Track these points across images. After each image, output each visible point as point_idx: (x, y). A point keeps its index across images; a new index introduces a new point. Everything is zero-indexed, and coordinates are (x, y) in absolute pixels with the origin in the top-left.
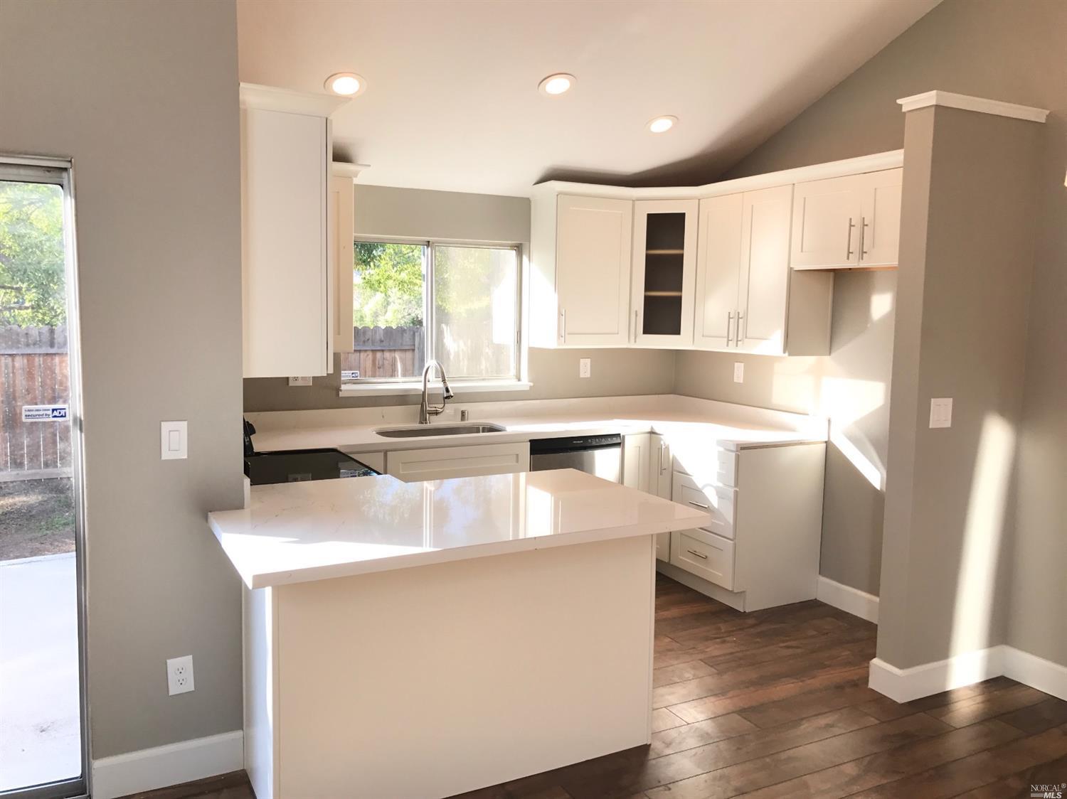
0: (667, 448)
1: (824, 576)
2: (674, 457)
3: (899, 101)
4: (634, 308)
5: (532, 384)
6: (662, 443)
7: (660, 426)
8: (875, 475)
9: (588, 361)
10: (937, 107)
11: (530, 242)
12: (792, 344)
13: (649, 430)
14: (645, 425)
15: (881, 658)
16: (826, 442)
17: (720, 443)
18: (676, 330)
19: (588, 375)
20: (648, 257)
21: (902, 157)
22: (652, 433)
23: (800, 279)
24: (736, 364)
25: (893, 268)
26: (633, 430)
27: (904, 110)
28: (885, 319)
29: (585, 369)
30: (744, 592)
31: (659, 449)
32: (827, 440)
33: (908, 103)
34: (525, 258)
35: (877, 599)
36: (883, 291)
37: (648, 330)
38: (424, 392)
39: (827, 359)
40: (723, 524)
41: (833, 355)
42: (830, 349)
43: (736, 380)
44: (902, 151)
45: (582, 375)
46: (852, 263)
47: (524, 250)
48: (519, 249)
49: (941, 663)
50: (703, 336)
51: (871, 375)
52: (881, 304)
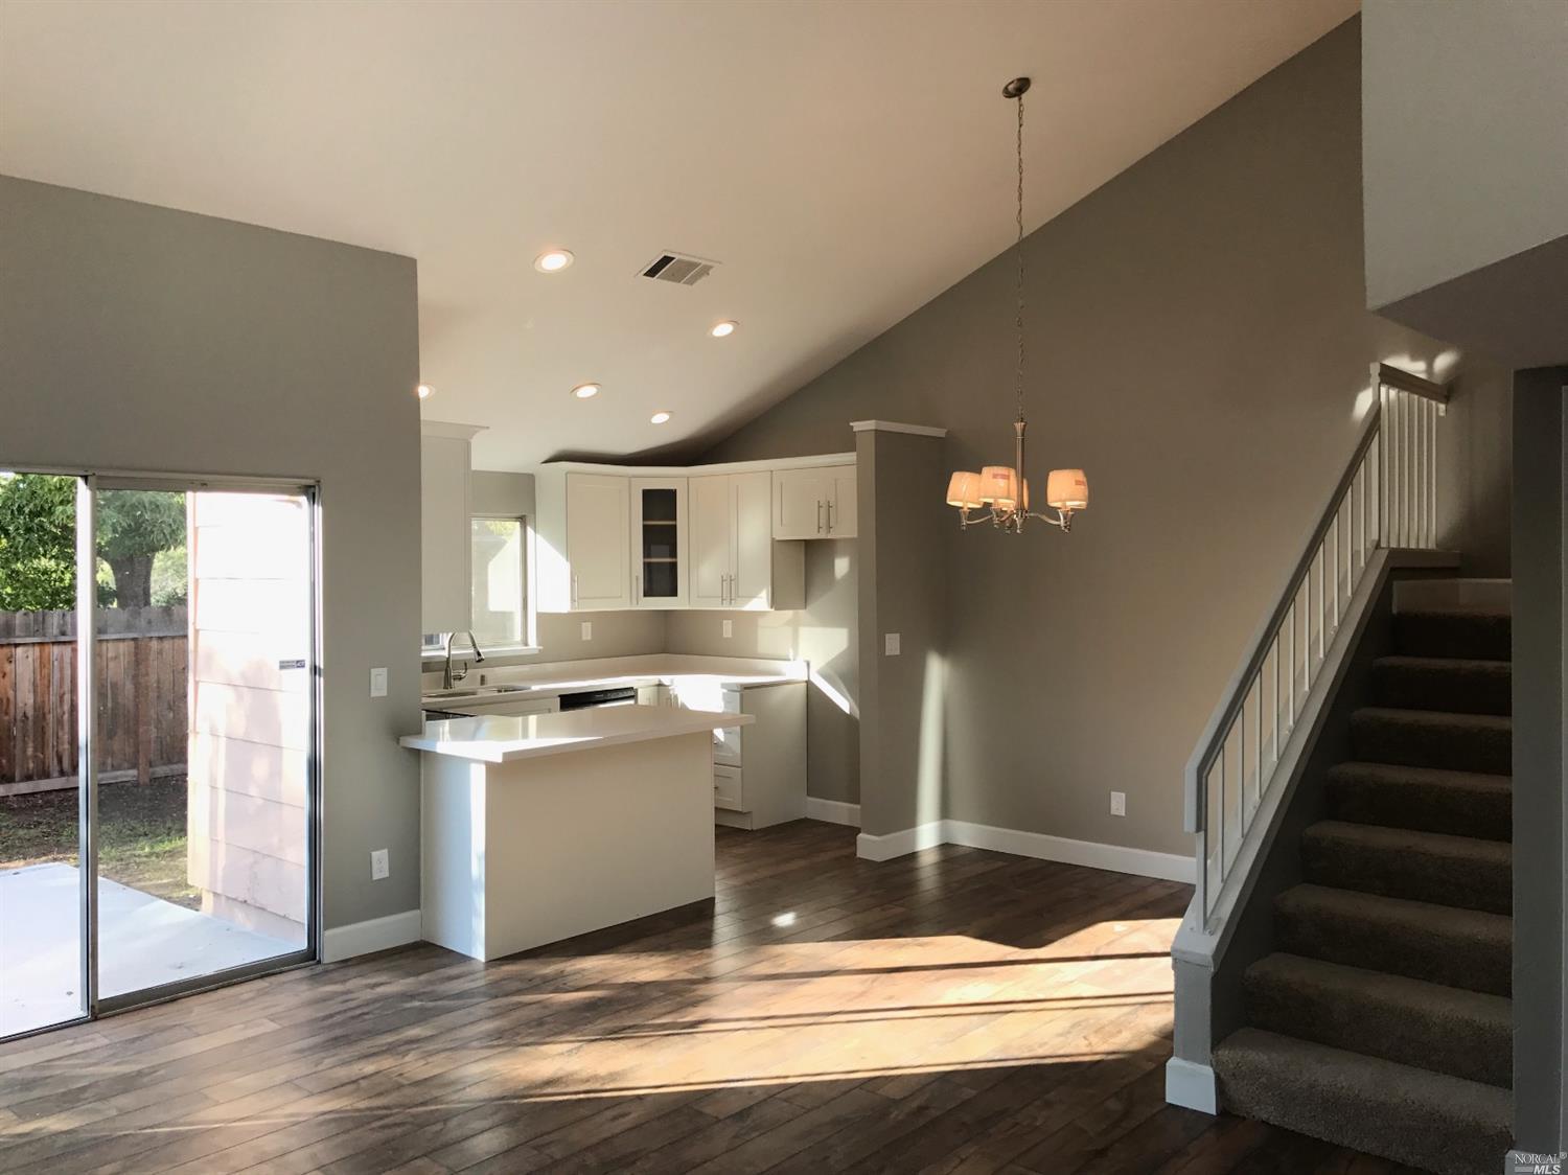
0: (676, 697)
1: (812, 796)
2: (683, 705)
3: (851, 424)
4: (634, 575)
5: (541, 648)
6: (671, 692)
7: (666, 679)
8: (844, 704)
9: (589, 624)
10: (876, 430)
11: (535, 513)
12: (776, 602)
13: (657, 683)
14: (654, 679)
15: (865, 832)
16: (806, 682)
17: (724, 686)
18: (673, 592)
19: (589, 638)
20: (644, 526)
21: (855, 457)
22: (660, 685)
23: (781, 548)
24: (725, 622)
25: (851, 540)
26: (642, 683)
27: (855, 430)
28: (845, 578)
29: (587, 632)
30: (749, 813)
31: (667, 699)
32: (806, 679)
33: (858, 426)
34: (530, 530)
35: (859, 807)
36: (843, 555)
37: (649, 592)
38: (448, 659)
39: (802, 612)
40: (730, 755)
41: (808, 608)
42: (806, 602)
43: (725, 636)
44: (854, 454)
45: (584, 638)
46: (822, 535)
47: (528, 521)
48: (522, 520)
49: (910, 830)
50: (698, 597)
51: (841, 626)
52: (842, 566)
